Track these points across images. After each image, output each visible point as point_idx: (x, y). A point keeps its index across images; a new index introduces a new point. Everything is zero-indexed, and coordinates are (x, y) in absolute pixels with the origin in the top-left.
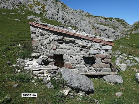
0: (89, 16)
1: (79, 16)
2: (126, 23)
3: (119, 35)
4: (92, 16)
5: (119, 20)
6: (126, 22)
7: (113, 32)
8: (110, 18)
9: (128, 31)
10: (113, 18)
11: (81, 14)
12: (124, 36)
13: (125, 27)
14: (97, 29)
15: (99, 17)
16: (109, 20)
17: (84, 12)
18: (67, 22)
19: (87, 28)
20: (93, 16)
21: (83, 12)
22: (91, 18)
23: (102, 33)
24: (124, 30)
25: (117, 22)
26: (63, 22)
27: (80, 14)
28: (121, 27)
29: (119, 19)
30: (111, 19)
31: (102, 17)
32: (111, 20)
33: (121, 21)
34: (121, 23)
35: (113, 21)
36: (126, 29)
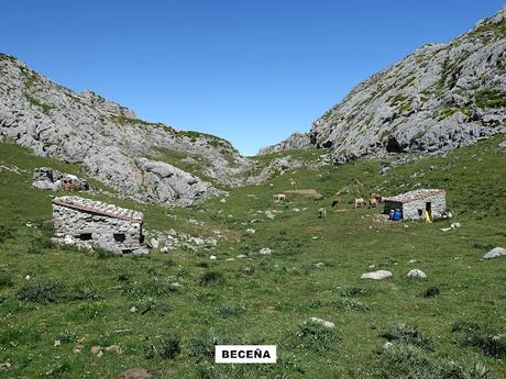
0: (123, 119)
1: (89, 120)
2: (236, 151)
3: (205, 189)
4: (132, 122)
5: (215, 142)
6: (236, 148)
7: (190, 184)
8: (190, 132)
9: (237, 176)
10: (198, 135)
11: (95, 114)
12: (217, 193)
13: (232, 164)
14: (146, 173)
15: (158, 126)
16: (186, 139)
17: (107, 100)
18: (52, 148)
19: (118, 167)
20: (137, 121)
21: (101, 100)
22: (129, 128)
23: (161, 184)
24: (227, 174)
25: (212, 148)
26: (38, 149)
27: (91, 111)
28: (221, 163)
29: (216, 138)
30: (193, 135)
31: (167, 129)
32: (194, 141)
33: (221, 144)
34: (223, 152)
35: (198, 142)
36: (233, 170)
